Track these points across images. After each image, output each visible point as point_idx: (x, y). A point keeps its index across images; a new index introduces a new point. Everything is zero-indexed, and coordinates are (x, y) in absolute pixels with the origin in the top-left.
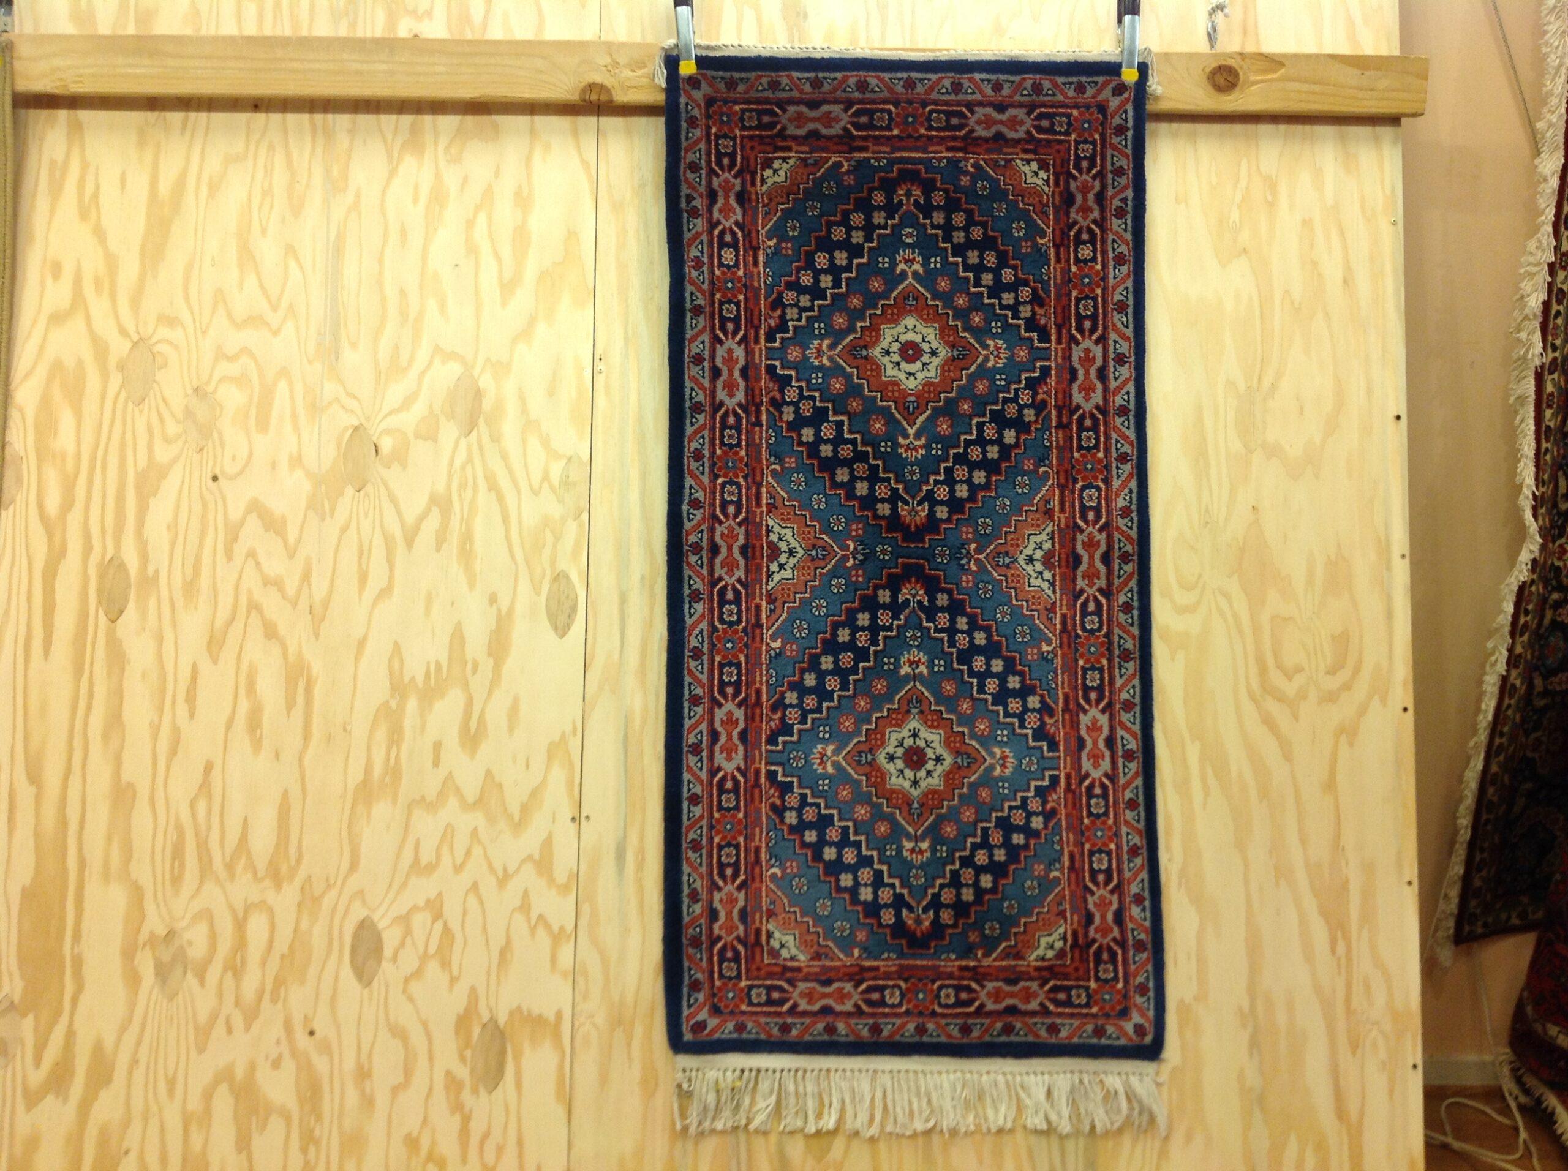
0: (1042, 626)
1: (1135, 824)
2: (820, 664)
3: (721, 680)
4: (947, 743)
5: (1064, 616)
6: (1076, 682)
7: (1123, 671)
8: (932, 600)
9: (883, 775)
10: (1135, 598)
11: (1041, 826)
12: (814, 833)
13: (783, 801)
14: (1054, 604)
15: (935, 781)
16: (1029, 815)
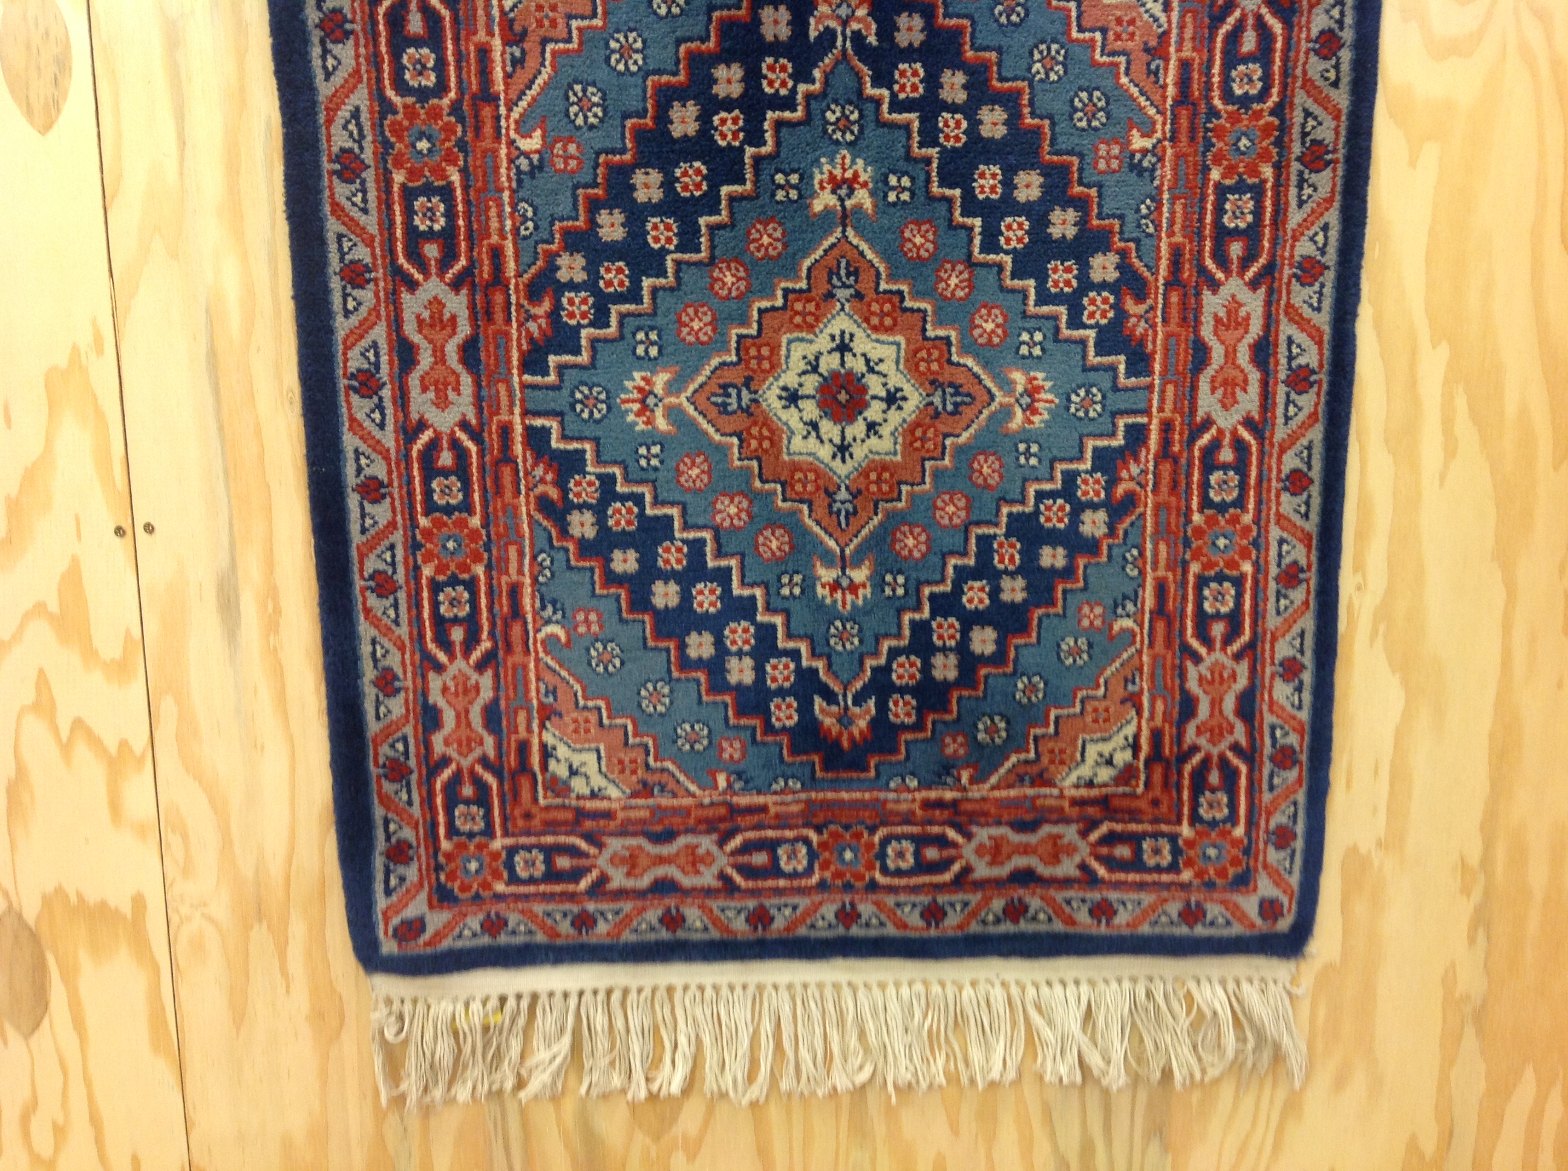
0: (1135, 91)
1: (1299, 521)
2: (633, 188)
3: (410, 230)
4: (912, 364)
5: (1185, 66)
6: (1201, 219)
7: (1308, 191)
8: (887, 30)
9: (774, 435)
10: (1349, 20)
11: (1101, 531)
12: (632, 555)
13: (564, 491)
14: (1166, 34)
15: (884, 445)
16: (1078, 508)
